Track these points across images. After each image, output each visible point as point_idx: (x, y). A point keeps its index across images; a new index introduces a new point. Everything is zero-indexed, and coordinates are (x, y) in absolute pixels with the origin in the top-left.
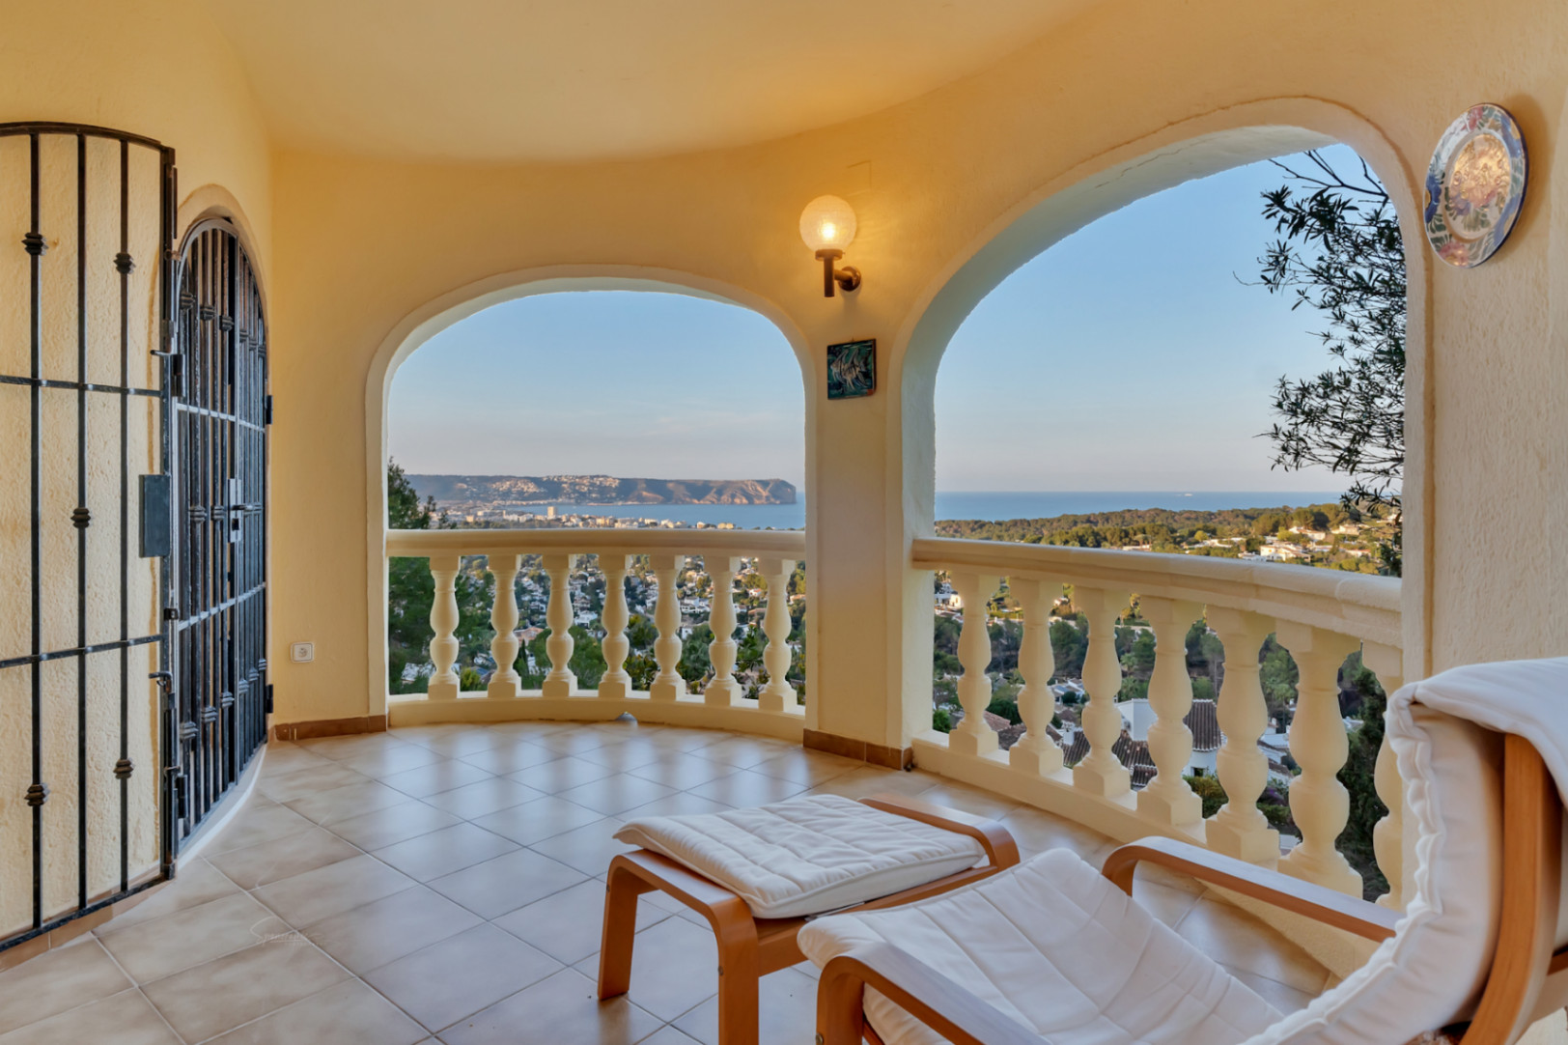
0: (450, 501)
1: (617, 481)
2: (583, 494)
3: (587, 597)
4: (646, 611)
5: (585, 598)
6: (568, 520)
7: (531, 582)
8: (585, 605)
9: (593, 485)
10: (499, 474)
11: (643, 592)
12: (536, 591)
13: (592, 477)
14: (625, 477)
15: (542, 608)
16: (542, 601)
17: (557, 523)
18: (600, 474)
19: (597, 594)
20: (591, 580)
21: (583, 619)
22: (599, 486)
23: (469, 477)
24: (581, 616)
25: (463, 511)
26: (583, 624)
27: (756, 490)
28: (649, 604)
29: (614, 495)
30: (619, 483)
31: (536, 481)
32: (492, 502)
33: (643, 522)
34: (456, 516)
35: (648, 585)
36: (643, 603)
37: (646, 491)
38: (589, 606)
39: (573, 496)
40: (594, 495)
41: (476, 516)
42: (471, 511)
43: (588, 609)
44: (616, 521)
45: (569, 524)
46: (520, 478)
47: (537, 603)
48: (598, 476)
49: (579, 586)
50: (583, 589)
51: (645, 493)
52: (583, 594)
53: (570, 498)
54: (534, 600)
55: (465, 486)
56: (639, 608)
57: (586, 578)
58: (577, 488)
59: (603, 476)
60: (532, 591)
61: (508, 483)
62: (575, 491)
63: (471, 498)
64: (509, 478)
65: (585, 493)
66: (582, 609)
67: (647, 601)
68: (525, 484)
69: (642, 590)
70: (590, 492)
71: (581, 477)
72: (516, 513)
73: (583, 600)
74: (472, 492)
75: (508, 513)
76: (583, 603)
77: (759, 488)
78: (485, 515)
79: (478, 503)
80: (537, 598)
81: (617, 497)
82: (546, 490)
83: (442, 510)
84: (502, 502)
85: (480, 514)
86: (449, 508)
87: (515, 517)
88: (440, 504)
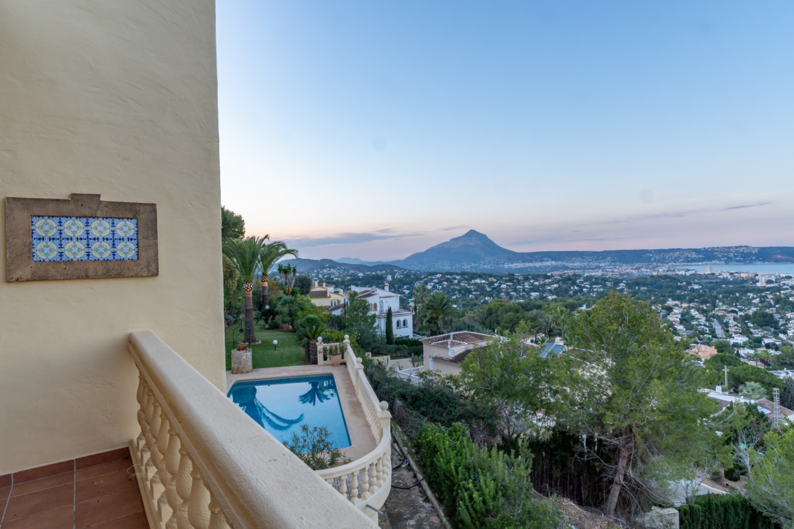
0: (643, 264)
1: (757, 249)
2: (731, 258)
3: (739, 325)
4: (788, 339)
5: (737, 326)
6: (720, 274)
7: (697, 313)
8: (738, 331)
9: (737, 252)
10: (671, 248)
11: (783, 325)
12: (701, 319)
13: (736, 247)
14: (762, 246)
15: (706, 330)
16: (705, 325)
17: (712, 276)
18: (743, 245)
19: (747, 324)
20: (742, 313)
21: (737, 340)
22: (742, 253)
23: (653, 250)
24: (735, 338)
25: (650, 269)
26: (737, 343)
29: (754, 258)
30: (759, 251)
31: (697, 251)
32: (668, 264)
33: (779, 276)
34: (647, 272)
35: (788, 320)
37: (779, 254)
38: (740, 331)
39: (722, 259)
40: (738, 259)
41: (658, 271)
42: (656, 269)
43: (740, 333)
44: (757, 275)
45: (721, 277)
46: (686, 250)
47: (703, 327)
48: (741, 247)
49: (732, 318)
50: (735, 319)
51: (779, 256)
52: (736, 323)
53: (720, 261)
54: (700, 325)
55: (651, 255)
56: (781, 336)
57: (736, 313)
58: (725, 254)
59: (744, 246)
60: (698, 319)
61: (678, 253)
62: (723, 256)
63: (654, 261)
64: (679, 250)
66: (735, 333)
67: (789, 332)
68: (689, 253)
69: (783, 323)
70: (735, 256)
71: (729, 248)
72: (683, 270)
73: (736, 328)
74: (655, 258)
75: (679, 270)
76: (736, 329)
78: (664, 271)
79: (659, 264)
80: (702, 323)
81: (756, 259)
82: (703, 256)
83: (638, 268)
84: (674, 264)
85: (661, 270)
86: (642, 267)
87: (683, 273)
88: (637, 265)
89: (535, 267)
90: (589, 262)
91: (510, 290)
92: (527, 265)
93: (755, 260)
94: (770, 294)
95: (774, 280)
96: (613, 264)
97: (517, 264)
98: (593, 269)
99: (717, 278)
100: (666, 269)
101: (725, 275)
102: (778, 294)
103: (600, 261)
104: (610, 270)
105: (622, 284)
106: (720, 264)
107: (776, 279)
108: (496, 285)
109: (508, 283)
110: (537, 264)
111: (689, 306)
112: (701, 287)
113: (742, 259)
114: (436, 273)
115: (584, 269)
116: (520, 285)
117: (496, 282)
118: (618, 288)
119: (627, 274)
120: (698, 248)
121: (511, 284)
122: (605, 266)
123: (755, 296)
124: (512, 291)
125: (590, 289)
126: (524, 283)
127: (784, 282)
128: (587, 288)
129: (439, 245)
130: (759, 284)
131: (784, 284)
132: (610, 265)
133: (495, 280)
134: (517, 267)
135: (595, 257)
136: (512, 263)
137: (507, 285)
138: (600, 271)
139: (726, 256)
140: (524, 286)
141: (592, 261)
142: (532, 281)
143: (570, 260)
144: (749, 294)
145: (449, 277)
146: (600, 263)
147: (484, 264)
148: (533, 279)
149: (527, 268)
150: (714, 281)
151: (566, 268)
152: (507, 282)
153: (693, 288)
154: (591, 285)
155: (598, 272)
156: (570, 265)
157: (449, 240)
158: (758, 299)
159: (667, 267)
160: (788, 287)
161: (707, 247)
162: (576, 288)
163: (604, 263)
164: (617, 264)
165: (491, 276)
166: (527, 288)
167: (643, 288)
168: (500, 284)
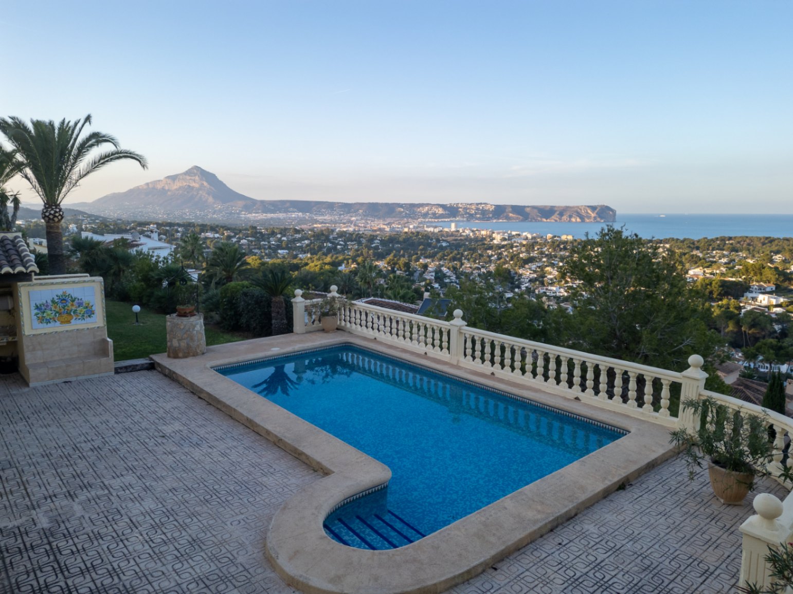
0: (394, 219)
1: (493, 207)
6: (464, 232)
13: (478, 204)
14: (498, 204)
17: (457, 233)
23: (404, 204)
25: (401, 225)
27: (587, 213)
28: (523, 288)
29: (491, 215)
31: (443, 207)
32: (417, 219)
33: (511, 234)
34: (398, 228)
36: (519, 287)
39: (465, 216)
40: (478, 216)
41: (409, 227)
42: (406, 224)
46: (434, 205)
48: (481, 204)
53: (463, 217)
55: (402, 210)
58: (468, 211)
59: (484, 204)
61: (427, 208)
62: (466, 213)
63: (405, 216)
64: (427, 205)
65: (473, 214)
68: (437, 208)
70: (476, 213)
72: (432, 226)
74: (406, 213)
75: (427, 225)
77: (589, 211)
78: (414, 227)
79: (410, 220)
81: (493, 217)
82: (449, 213)
83: (389, 224)
84: (423, 220)
85: (411, 227)
86: (393, 223)
87: (431, 229)
88: (388, 220)
89: (279, 219)
90: (340, 215)
91: (253, 247)
92: (270, 216)
94: (504, 251)
95: (507, 237)
96: (365, 218)
97: (257, 215)
98: (344, 223)
99: (461, 236)
100: (416, 226)
102: (511, 251)
103: (351, 214)
104: (362, 225)
105: (376, 241)
107: (509, 237)
108: (234, 240)
109: (250, 238)
110: (281, 215)
111: (440, 264)
112: (448, 244)
113: (481, 216)
114: (149, 224)
115: (335, 222)
116: (265, 241)
117: (234, 237)
118: (372, 246)
119: (380, 230)
120: (445, 204)
121: (253, 239)
122: (357, 220)
123: (493, 253)
124: (255, 249)
125: (344, 246)
126: (269, 238)
127: (514, 239)
128: (341, 245)
130: (495, 242)
131: (515, 242)
132: (362, 219)
133: (233, 234)
135: (346, 210)
137: (248, 240)
138: (352, 226)
139: (468, 213)
140: (269, 242)
141: (343, 214)
142: (279, 236)
143: (320, 211)
144: (488, 251)
145: (168, 228)
146: (351, 217)
148: (280, 233)
150: (459, 238)
151: (316, 222)
152: (248, 237)
153: (442, 245)
154: (345, 241)
155: (350, 227)
156: (320, 218)
157: (162, 178)
158: (496, 256)
159: (417, 223)
160: (518, 244)
161: (453, 203)
162: (330, 245)
163: (355, 217)
164: (368, 218)
165: (228, 229)
166: (273, 244)
167: (397, 245)
168: (240, 239)
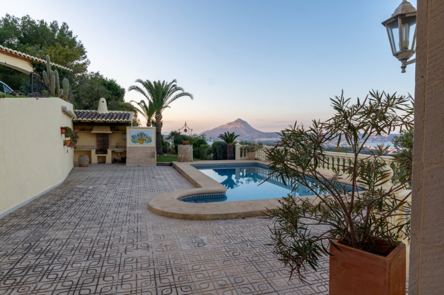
92: (269, 139)
93: (387, 141)
97: (263, 139)
100: (342, 144)
101: (372, 148)
106: (370, 142)
110: (274, 139)
113: (381, 140)
129: (220, 127)
134: (263, 141)
136: (261, 138)
139: (373, 138)
147: (245, 138)
149: (268, 141)
150: (367, 151)
157: (225, 124)
159: (343, 143)
